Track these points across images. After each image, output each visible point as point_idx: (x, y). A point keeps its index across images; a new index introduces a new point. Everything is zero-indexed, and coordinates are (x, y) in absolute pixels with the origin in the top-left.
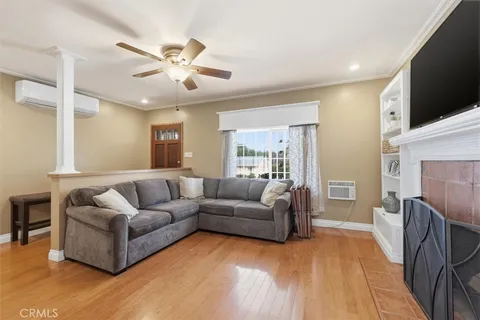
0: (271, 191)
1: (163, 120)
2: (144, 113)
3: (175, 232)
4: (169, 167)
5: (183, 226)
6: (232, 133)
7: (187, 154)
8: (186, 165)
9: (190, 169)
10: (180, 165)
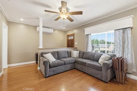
0: (102, 58)
1: (70, 33)
2: (65, 32)
3: (65, 68)
4: (71, 47)
5: (69, 67)
6: (90, 35)
7: (76, 43)
8: (75, 46)
9: (76, 48)
10: (73, 47)
